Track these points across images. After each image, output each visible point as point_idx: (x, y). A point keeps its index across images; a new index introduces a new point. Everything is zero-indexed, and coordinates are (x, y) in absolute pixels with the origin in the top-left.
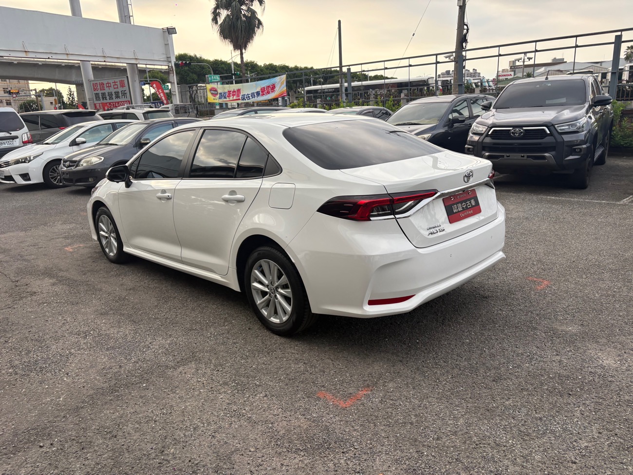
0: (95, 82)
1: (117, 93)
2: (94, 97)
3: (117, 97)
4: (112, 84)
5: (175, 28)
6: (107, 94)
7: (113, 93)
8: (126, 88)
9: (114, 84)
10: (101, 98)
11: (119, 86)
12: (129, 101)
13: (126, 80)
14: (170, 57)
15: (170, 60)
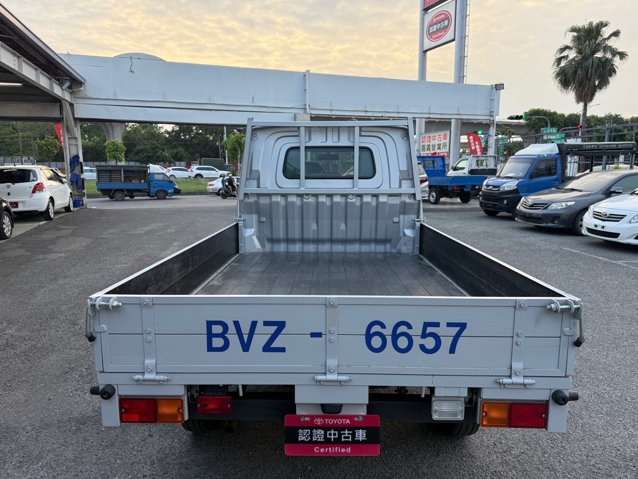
0: (424, 136)
1: (439, 145)
2: (421, 148)
3: (439, 148)
4: (437, 137)
5: (503, 84)
6: (431, 146)
7: (436, 145)
8: (447, 141)
9: (438, 137)
10: (426, 150)
11: (442, 138)
12: (447, 152)
13: (448, 133)
14: (493, 112)
15: (492, 114)
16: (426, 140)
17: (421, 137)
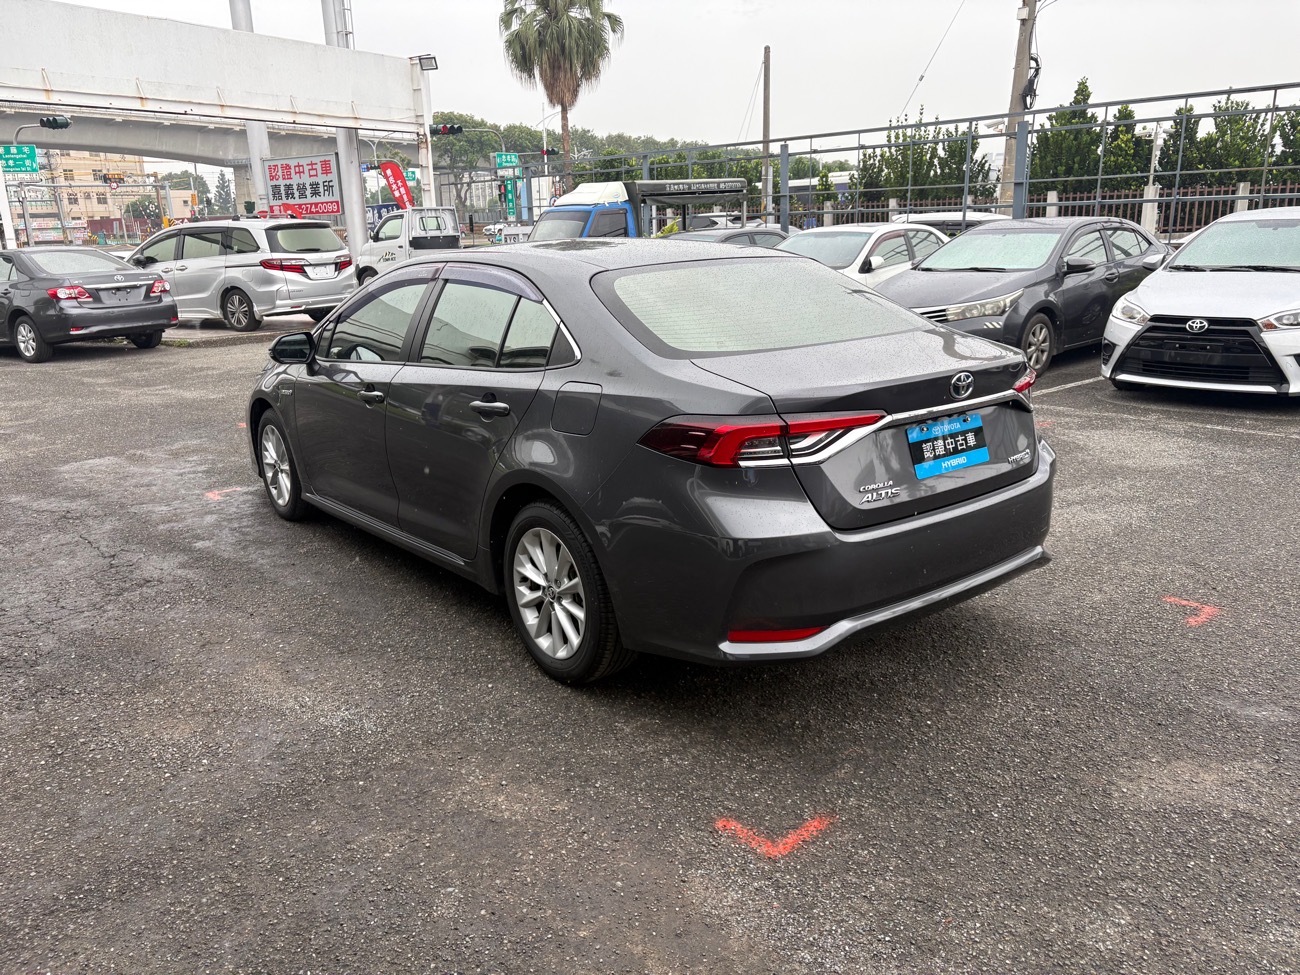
0: (274, 163)
1: (315, 187)
2: (271, 193)
3: (315, 193)
4: (307, 168)
5: (435, 58)
6: (295, 187)
7: (308, 186)
8: (333, 176)
9: (310, 167)
10: (283, 196)
11: (320, 171)
12: (337, 202)
13: (333, 159)
14: (422, 116)
15: (421, 122)
16: (280, 173)
17: (267, 167)
